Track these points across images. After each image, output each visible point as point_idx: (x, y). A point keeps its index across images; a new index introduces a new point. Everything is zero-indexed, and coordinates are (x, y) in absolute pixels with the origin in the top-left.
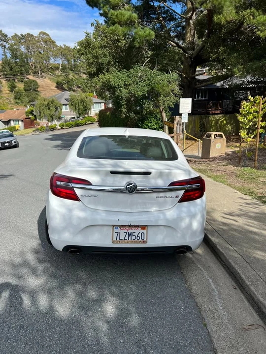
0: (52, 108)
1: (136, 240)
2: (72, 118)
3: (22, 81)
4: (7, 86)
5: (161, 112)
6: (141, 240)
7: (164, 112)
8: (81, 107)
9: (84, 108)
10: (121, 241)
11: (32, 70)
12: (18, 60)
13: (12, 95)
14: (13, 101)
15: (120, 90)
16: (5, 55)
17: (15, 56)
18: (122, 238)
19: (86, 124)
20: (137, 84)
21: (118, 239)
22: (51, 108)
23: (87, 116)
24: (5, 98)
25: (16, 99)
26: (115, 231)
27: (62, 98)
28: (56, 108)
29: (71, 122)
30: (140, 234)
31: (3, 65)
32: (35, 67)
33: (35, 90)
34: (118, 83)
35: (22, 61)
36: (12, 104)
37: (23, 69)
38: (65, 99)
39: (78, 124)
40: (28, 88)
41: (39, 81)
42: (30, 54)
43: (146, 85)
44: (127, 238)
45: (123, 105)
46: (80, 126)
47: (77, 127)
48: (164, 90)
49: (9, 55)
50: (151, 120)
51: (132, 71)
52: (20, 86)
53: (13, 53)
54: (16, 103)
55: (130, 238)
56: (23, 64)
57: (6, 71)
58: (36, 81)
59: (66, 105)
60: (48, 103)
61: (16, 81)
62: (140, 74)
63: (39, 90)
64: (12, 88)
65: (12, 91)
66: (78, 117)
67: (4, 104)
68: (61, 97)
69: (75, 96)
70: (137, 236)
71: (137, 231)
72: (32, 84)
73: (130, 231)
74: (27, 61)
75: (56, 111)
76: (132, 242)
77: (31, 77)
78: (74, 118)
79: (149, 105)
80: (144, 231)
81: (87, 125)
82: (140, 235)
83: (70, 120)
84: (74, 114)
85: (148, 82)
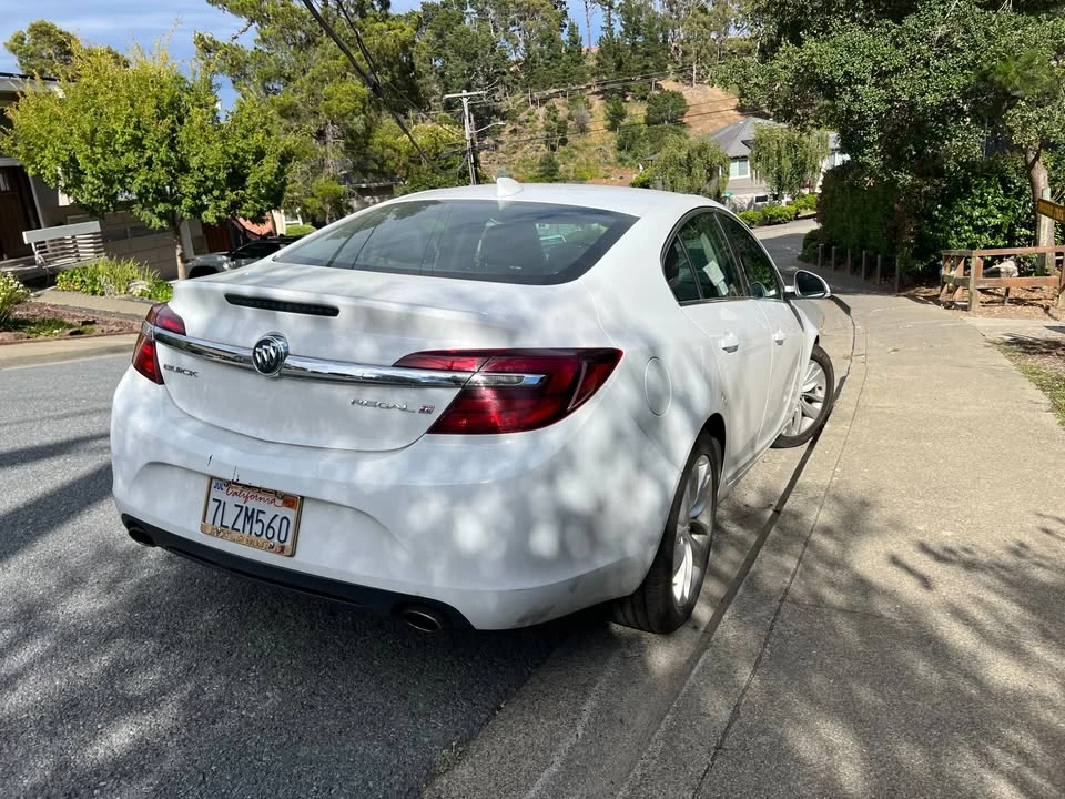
0: (698, 171)
1: (264, 537)
2: (758, 199)
3: (643, 98)
4: (602, 116)
5: (1030, 167)
6: (275, 539)
7: (1038, 165)
8: (787, 164)
9: (795, 165)
10: (222, 531)
11: (677, 63)
12: (640, 39)
13: (612, 139)
14: (612, 157)
15: (853, 91)
16: (609, 29)
17: (632, 28)
18: (228, 522)
19: (796, 218)
20: (927, 65)
21: (218, 523)
22: (696, 171)
23: (806, 191)
24: (593, 149)
25: (621, 148)
26: (215, 494)
27: (733, 139)
28: (712, 171)
29: (751, 213)
30: (278, 520)
31: (602, 57)
32: (685, 53)
33: (673, 121)
34: (848, 68)
35: (652, 40)
36: (609, 163)
37: (651, 64)
38: (743, 142)
39: (772, 217)
40: (657, 117)
41: (692, 94)
42: (674, 16)
43: (964, 67)
44: (239, 525)
45: (871, 145)
46: (779, 223)
47: (766, 228)
48: (1031, 80)
49: (618, 28)
50: (982, 196)
51: (910, 21)
52: (637, 111)
53: (628, 19)
54: (621, 160)
55: (248, 527)
56: (653, 49)
57: (605, 73)
58: (680, 94)
59: (743, 159)
60: (689, 155)
61: (628, 99)
62: (940, 31)
63: (685, 120)
64: (615, 119)
65: (612, 128)
66: (775, 197)
67: (588, 165)
68: (730, 137)
69: (771, 131)
70: (269, 527)
71: (271, 510)
72: (670, 105)
73: (252, 504)
74: (665, 37)
75: (709, 180)
76: (250, 543)
77: (669, 85)
78: (764, 199)
79: (967, 141)
80: (291, 514)
81: (801, 221)
82: (275, 525)
83: (750, 204)
84: (763, 188)
85: (971, 55)
